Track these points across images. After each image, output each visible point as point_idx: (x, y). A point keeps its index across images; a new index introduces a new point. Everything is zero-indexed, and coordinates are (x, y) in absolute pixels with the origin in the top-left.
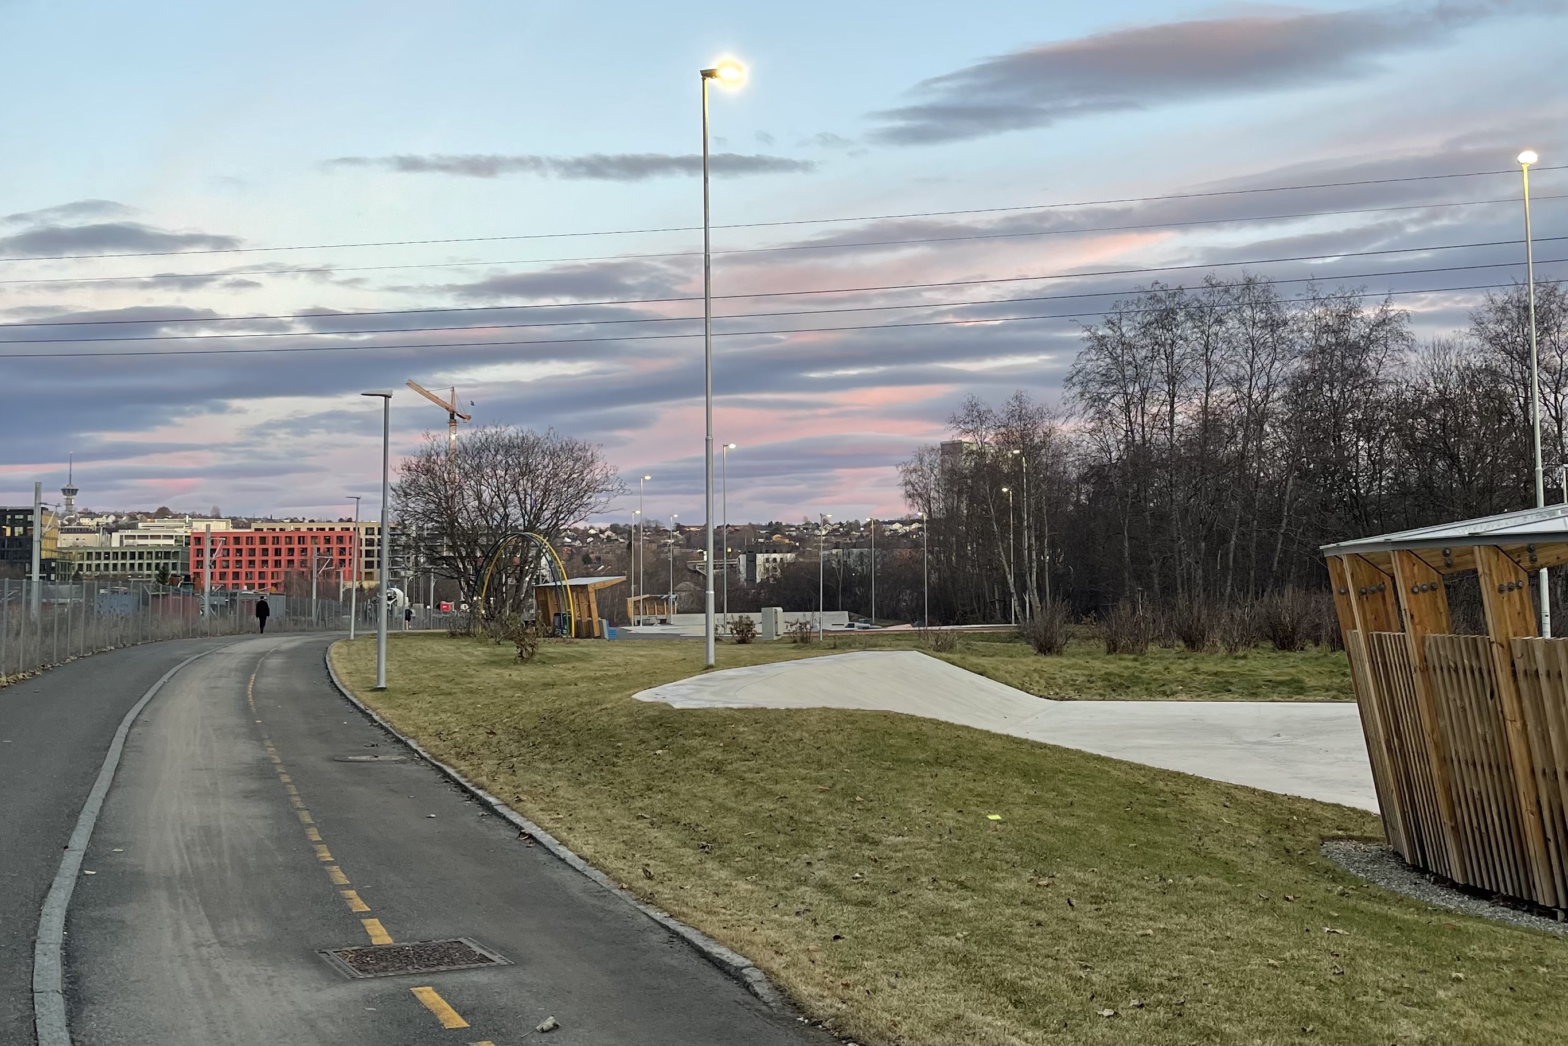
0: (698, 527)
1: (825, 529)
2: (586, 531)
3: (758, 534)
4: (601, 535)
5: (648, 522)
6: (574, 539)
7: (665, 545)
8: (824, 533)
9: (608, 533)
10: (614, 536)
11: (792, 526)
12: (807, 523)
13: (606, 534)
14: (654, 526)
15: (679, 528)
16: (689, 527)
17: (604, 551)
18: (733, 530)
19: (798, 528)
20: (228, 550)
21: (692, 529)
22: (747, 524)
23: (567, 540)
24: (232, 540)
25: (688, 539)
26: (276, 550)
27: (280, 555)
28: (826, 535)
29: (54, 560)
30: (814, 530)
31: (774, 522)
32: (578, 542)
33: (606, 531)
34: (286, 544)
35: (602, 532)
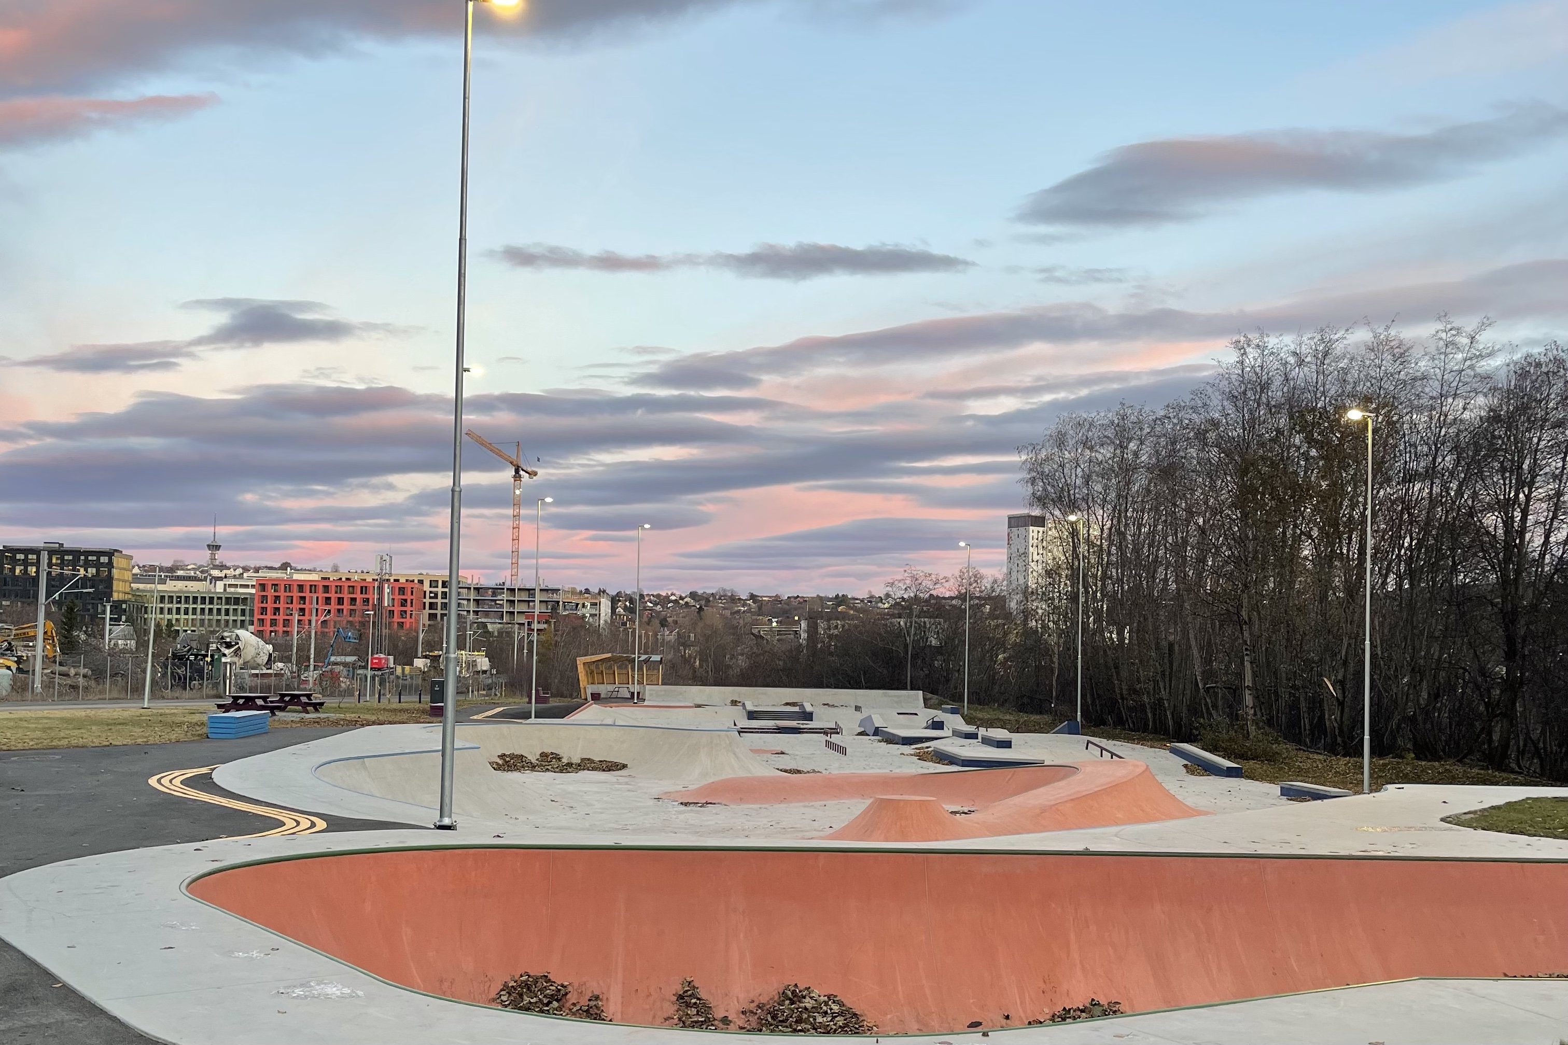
0: (770, 597)
1: (888, 602)
2: (667, 597)
3: (825, 605)
4: (681, 601)
5: (724, 590)
6: (656, 604)
7: (739, 611)
8: (886, 605)
9: (688, 599)
10: (692, 602)
11: (857, 599)
12: (872, 597)
13: (685, 600)
14: (730, 595)
15: (753, 597)
16: (762, 597)
17: (681, 615)
18: (801, 600)
19: (862, 601)
20: (292, 597)
21: (764, 599)
22: (815, 595)
23: (649, 604)
24: (295, 588)
25: (760, 608)
26: (339, 598)
27: (343, 604)
28: (889, 608)
29: (125, 602)
30: (877, 603)
31: (840, 595)
32: (659, 606)
33: (686, 597)
34: (350, 593)
35: (682, 598)
